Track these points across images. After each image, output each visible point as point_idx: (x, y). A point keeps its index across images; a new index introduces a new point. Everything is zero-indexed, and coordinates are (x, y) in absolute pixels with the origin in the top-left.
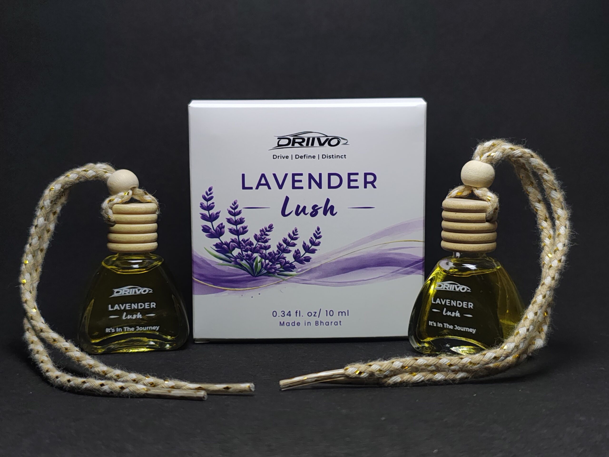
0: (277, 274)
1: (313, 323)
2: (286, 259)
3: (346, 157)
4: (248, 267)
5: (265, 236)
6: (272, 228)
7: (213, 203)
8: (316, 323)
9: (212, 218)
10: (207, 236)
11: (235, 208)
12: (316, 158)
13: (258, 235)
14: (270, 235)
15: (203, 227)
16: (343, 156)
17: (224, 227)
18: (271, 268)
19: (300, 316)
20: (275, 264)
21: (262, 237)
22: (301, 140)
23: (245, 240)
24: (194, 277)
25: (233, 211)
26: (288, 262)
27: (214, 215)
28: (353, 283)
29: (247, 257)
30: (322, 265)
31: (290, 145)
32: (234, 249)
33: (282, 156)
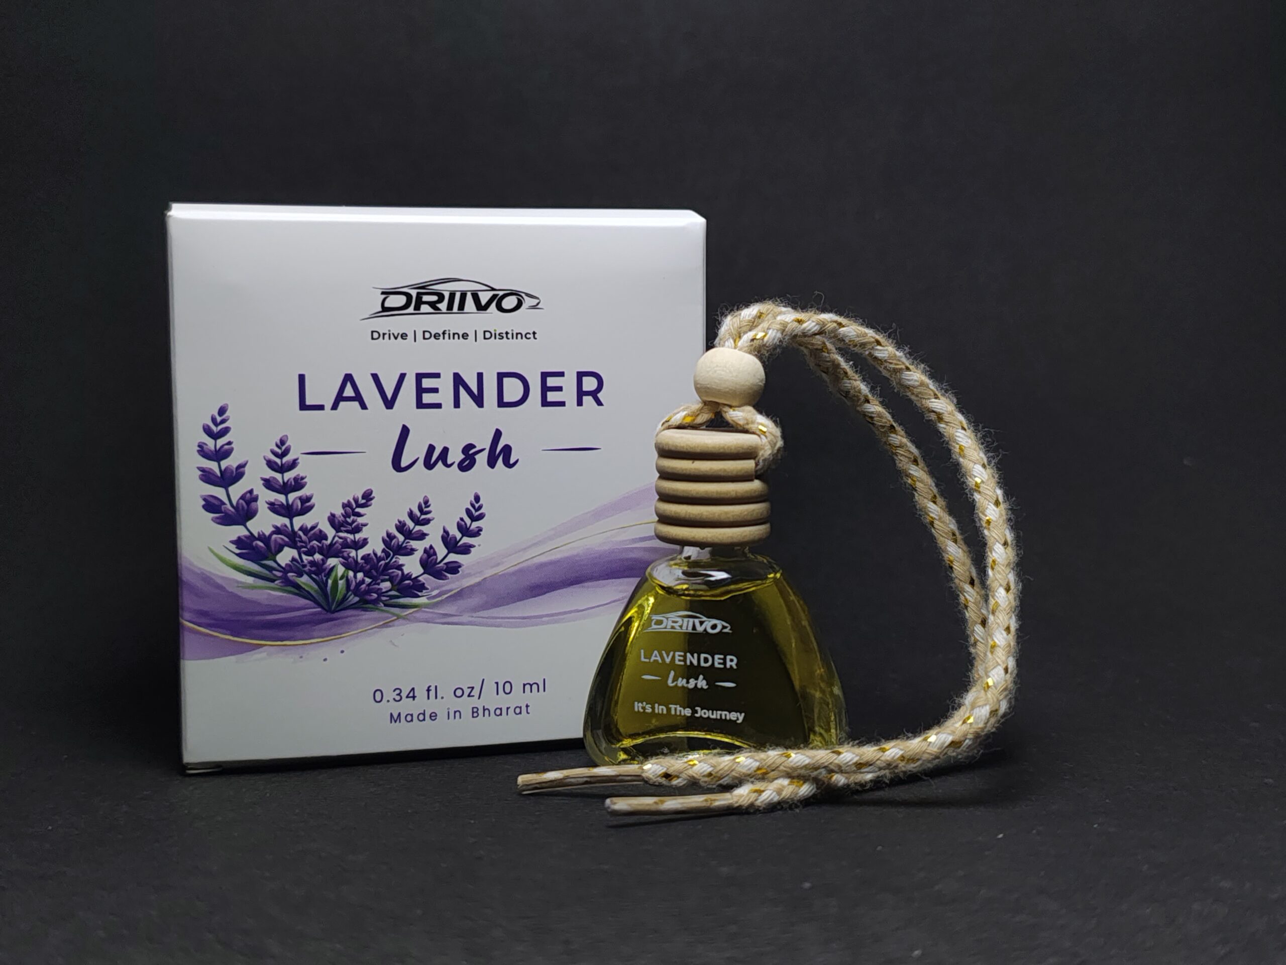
0: (382, 605)
1: (467, 712)
2: (404, 568)
3: (536, 336)
4: (316, 591)
5: (355, 518)
6: (372, 499)
7: (229, 443)
8: (473, 712)
9: (228, 478)
10: (215, 520)
11: (282, 453)
12: (469, 338)
13: (337, 516)
14: (365, 514)
15: (205, 500)
16: (529, 333)
17: (255, 499)
18: (369, 592)
19: (436, 697)
20: (379, 581)
21: (348, 520)
22: (435, 298)
23: (307, 528)
24: (183, 618)
25: (278, 461)
26: (408, 577)
27: (232, 472)
28: (554, 617)
29: (311, 567)
30: (485, 578)
31: (411, 309)
32: (280, 549)
33: (391, 333)
